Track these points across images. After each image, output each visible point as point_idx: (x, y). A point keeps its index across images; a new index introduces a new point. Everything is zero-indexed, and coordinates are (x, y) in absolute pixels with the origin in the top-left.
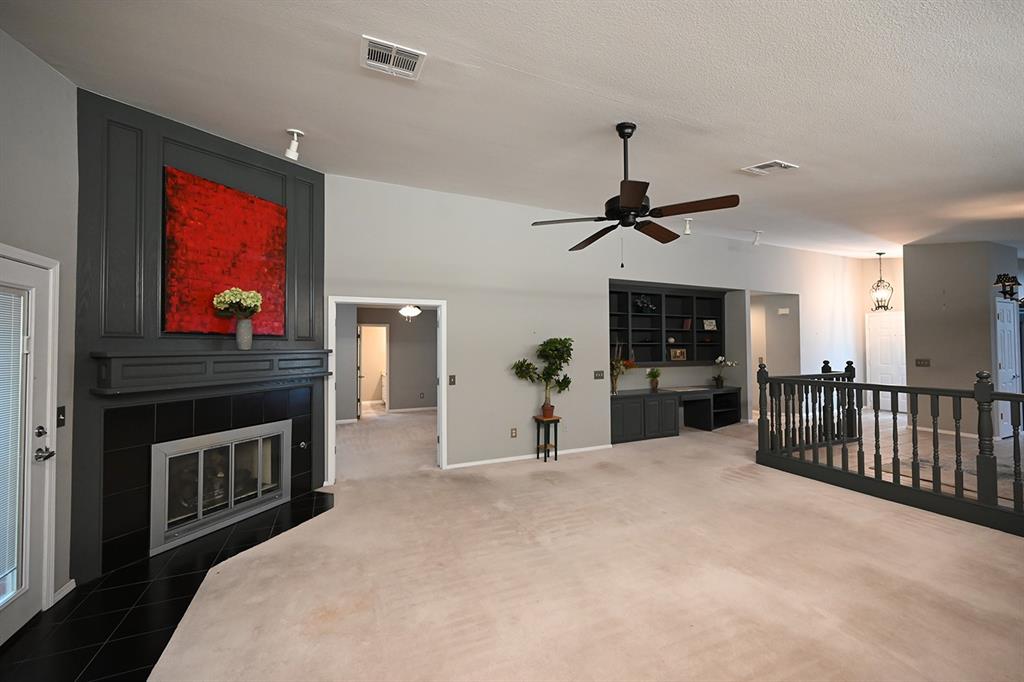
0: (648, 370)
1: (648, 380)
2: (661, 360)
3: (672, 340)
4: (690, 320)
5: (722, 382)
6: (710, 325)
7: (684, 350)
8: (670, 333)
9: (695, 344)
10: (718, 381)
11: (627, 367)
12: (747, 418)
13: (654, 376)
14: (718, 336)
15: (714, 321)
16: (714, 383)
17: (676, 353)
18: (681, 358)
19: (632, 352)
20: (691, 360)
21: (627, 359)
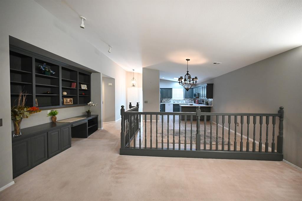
0: (49, 111)
1: (50, 117)
2: (59, 105)
3: (65, 93)
4: (76, 83)
5: (90, 113)
6: (84, 87)
7: (72, 99)
8: (64, 89)
9: (78, 95)
10: (88, 113)
11: (31, 112)
12: (101, 127)
13: (53, 115)
14: (88, 92)
15: (86, 85)
16: (87, 114)
17: (67, 101)
18: (70, 103)
19: (35, 100)
20: (75, 104)
21: (31, 106)
